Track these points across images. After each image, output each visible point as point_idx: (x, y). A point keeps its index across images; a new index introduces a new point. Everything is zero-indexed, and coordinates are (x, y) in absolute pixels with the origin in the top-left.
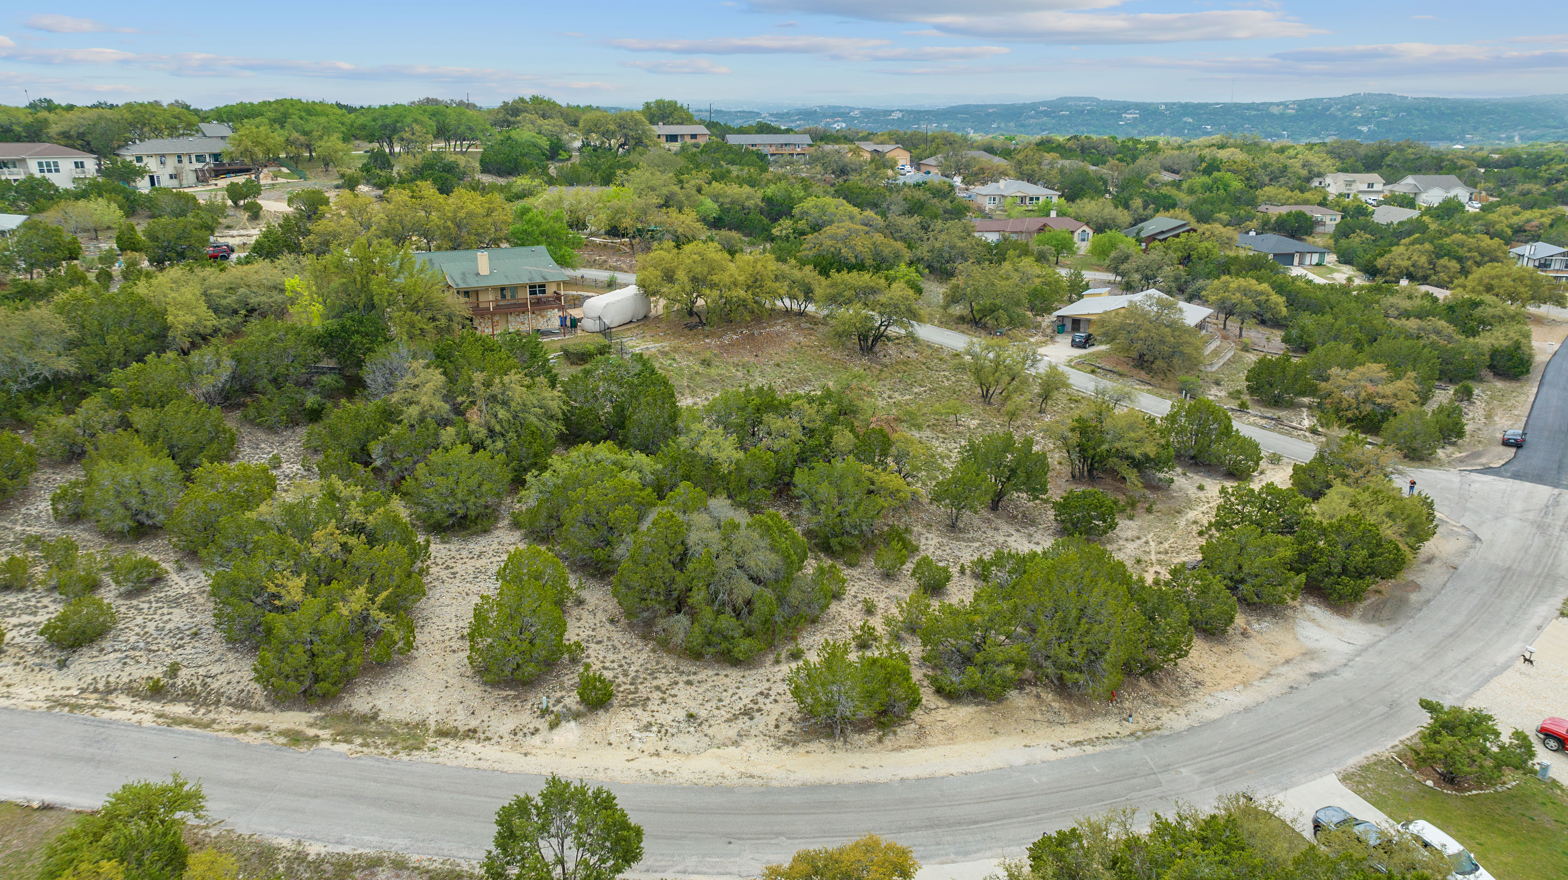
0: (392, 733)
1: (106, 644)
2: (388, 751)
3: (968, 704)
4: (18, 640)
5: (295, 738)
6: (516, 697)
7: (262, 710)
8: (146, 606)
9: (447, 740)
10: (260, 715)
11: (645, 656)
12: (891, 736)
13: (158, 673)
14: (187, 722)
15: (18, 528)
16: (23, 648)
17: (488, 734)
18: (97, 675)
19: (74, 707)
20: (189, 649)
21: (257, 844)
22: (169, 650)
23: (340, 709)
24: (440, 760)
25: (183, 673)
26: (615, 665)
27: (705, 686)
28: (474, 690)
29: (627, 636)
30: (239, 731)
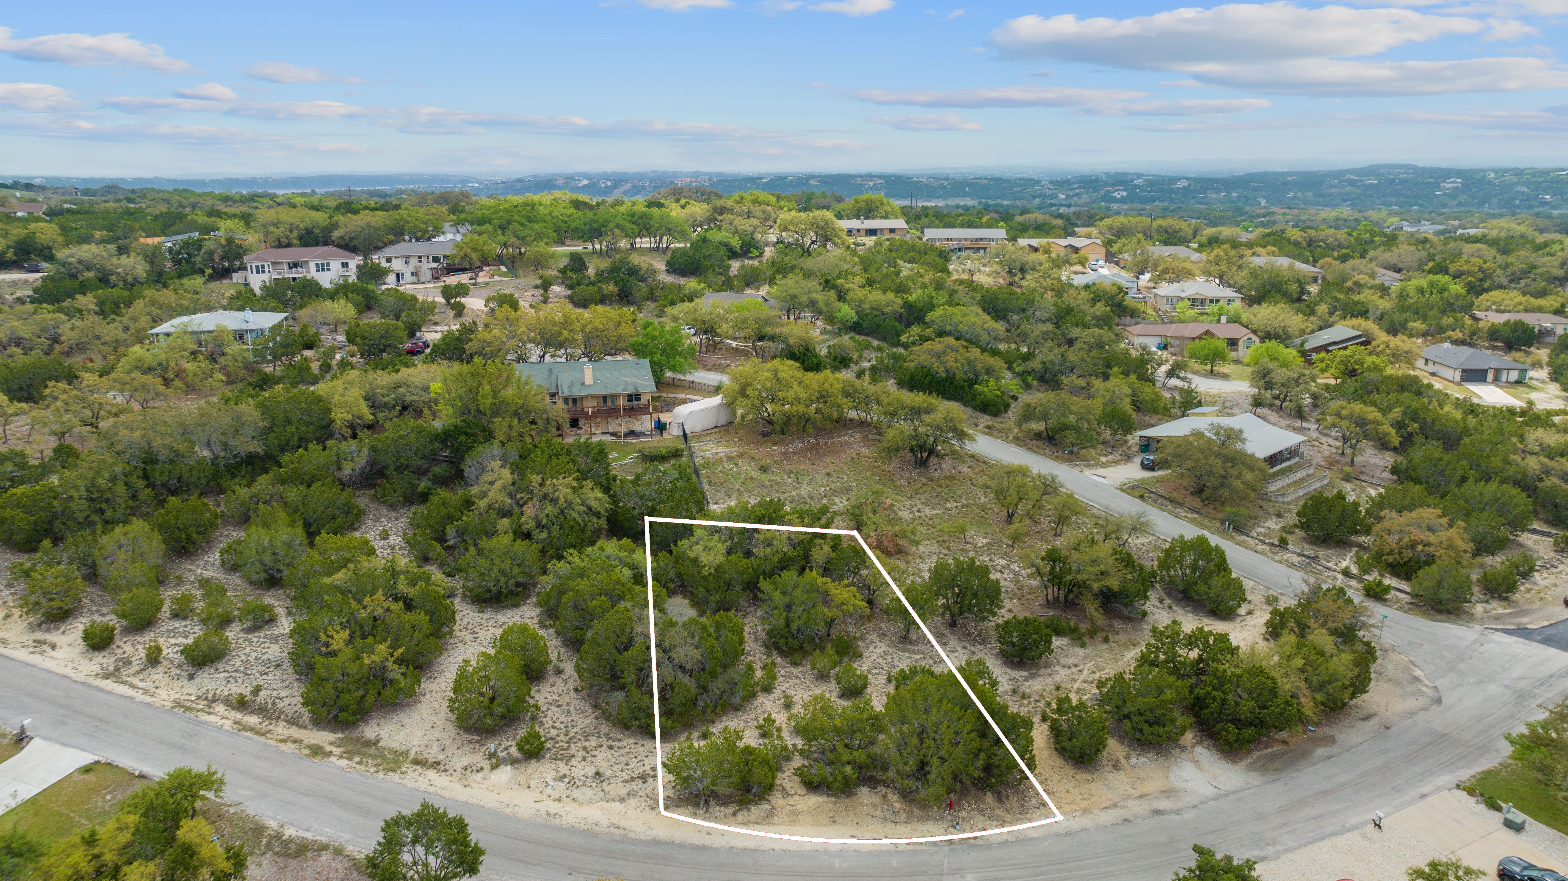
0: (383, 757)
1: (220, 666)
2: (372, 770)
3: (821, 795)
4: (171, 655)
5: (317, 751)
6: (478, 742)
7: (305, 727)
8: (255, 640)
9: (418, 767)
10: (303, 731)
11: (588, 721)
12: (745, 813)
13: (246, 691)
14: (251, 729)
15: (199, 571)
16: (172, 662)
17: (447, 767)
18: (210, 687)
19: (189, 709)
20: (271, 677)
21: (256, 823)
22: (258, 675)
23: (355, 734)
24: (404, 781)
25: (263, 694)
26: (562, 726)
27: (622, 751)
28: (452, 730)
29: (584, 702)
30: (282, 741)
